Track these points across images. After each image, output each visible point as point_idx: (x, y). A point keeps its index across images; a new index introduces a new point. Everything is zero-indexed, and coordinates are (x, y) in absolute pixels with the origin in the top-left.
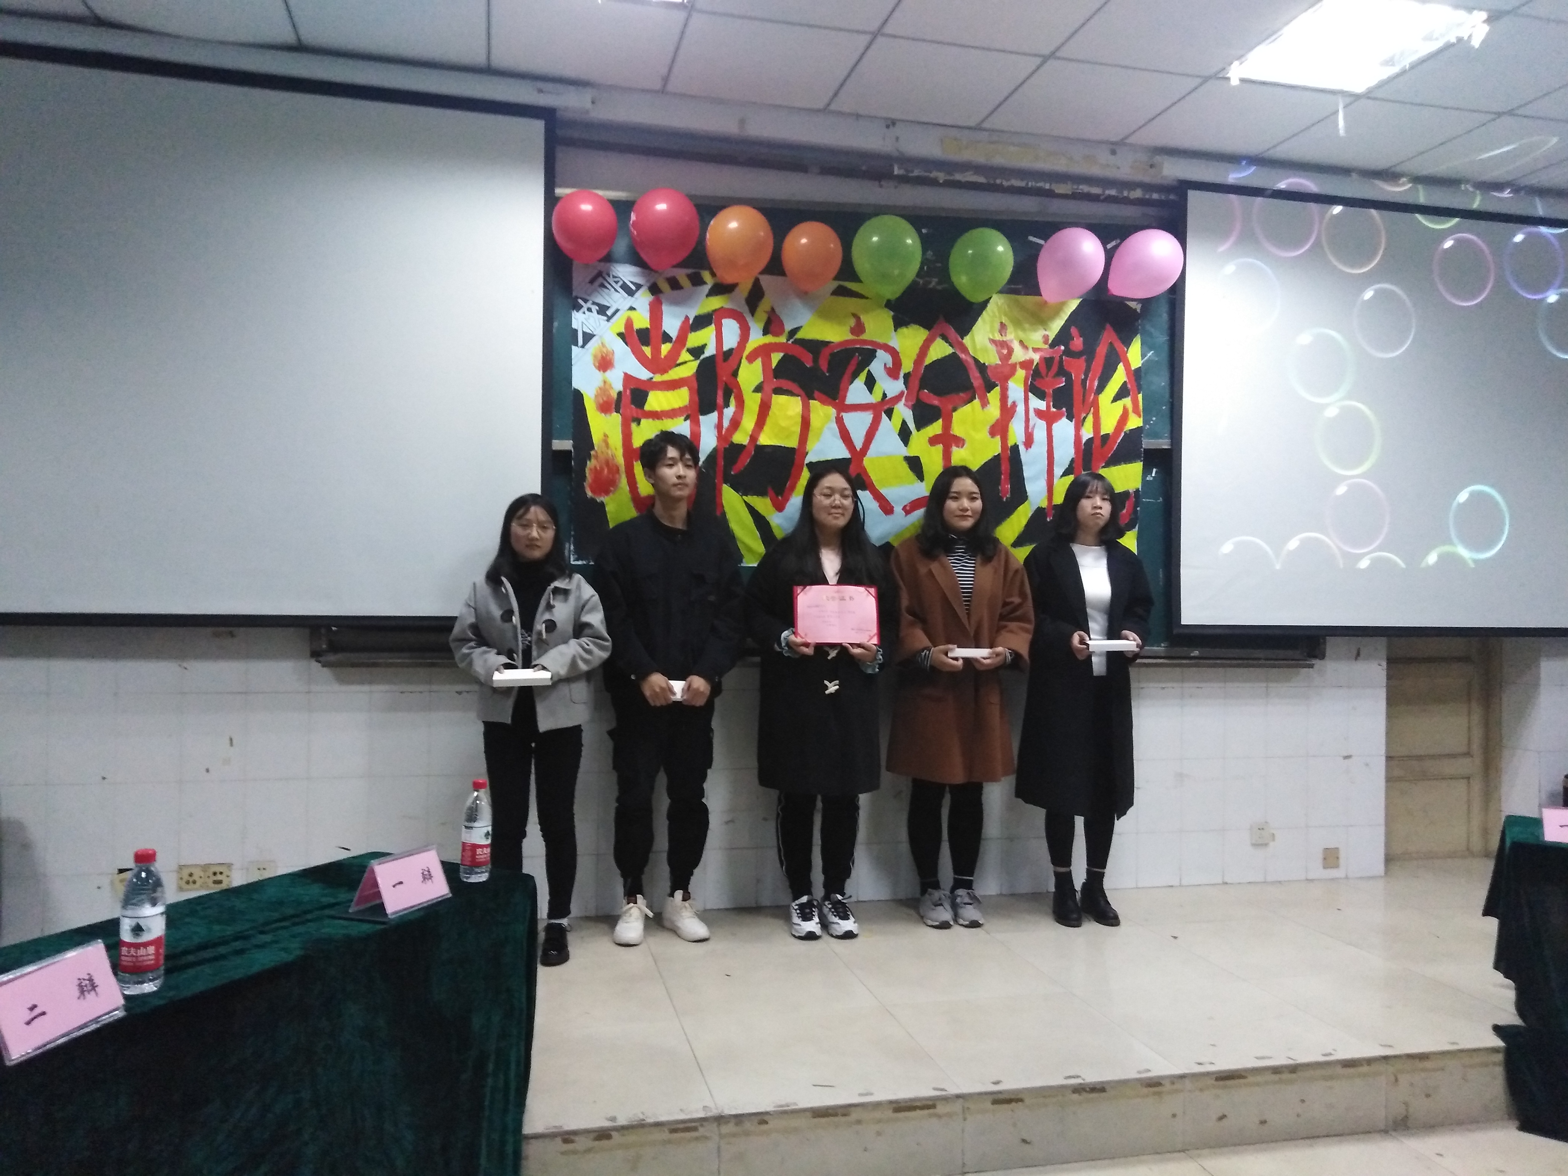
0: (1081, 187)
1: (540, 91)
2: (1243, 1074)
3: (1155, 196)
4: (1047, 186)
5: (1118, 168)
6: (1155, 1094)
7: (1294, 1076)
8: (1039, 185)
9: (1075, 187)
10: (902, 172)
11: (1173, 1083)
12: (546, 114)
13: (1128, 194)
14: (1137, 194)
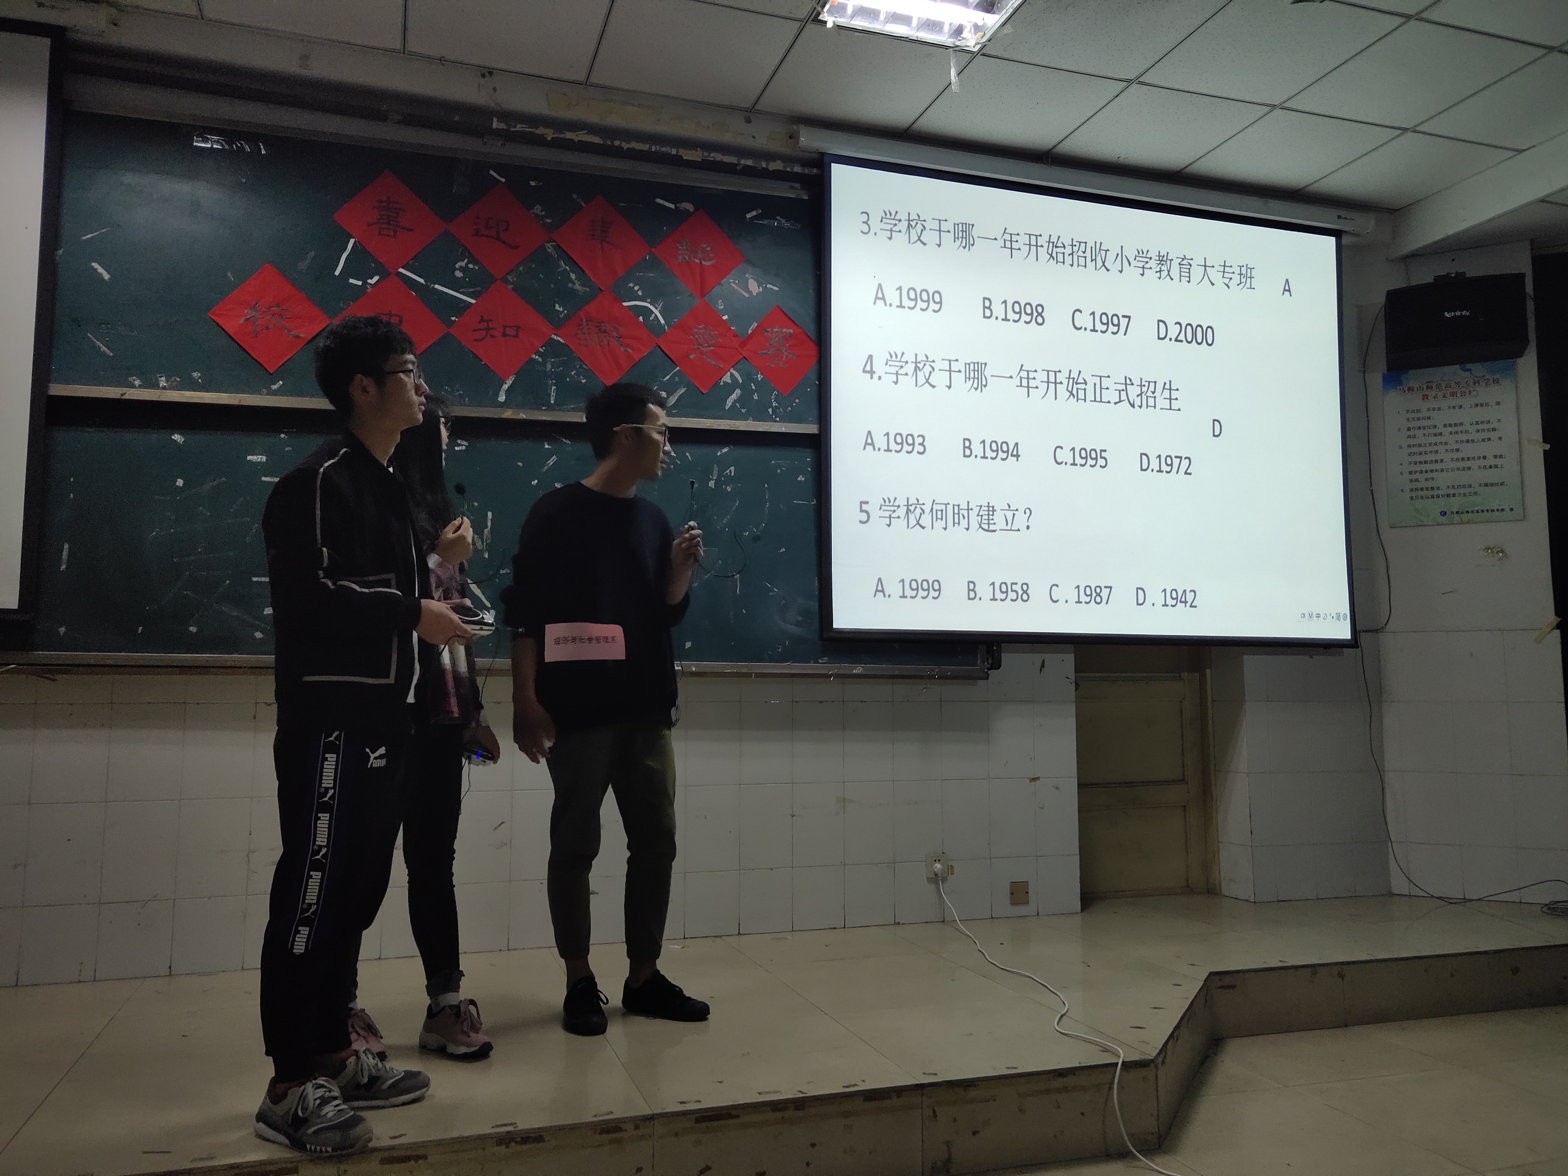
0: (712, 155)
2: (734, 1113)
3: (797, 169)
4: (674, 152)
5: (754, 137)
6: (611, 1142)
7: (800, 1113)
8: (664, 149)
9: (706, 154)
10: (502, 126)
11: (637, 1127)
12: (56, 35)
13: (767, 165)
14: (777, 166)
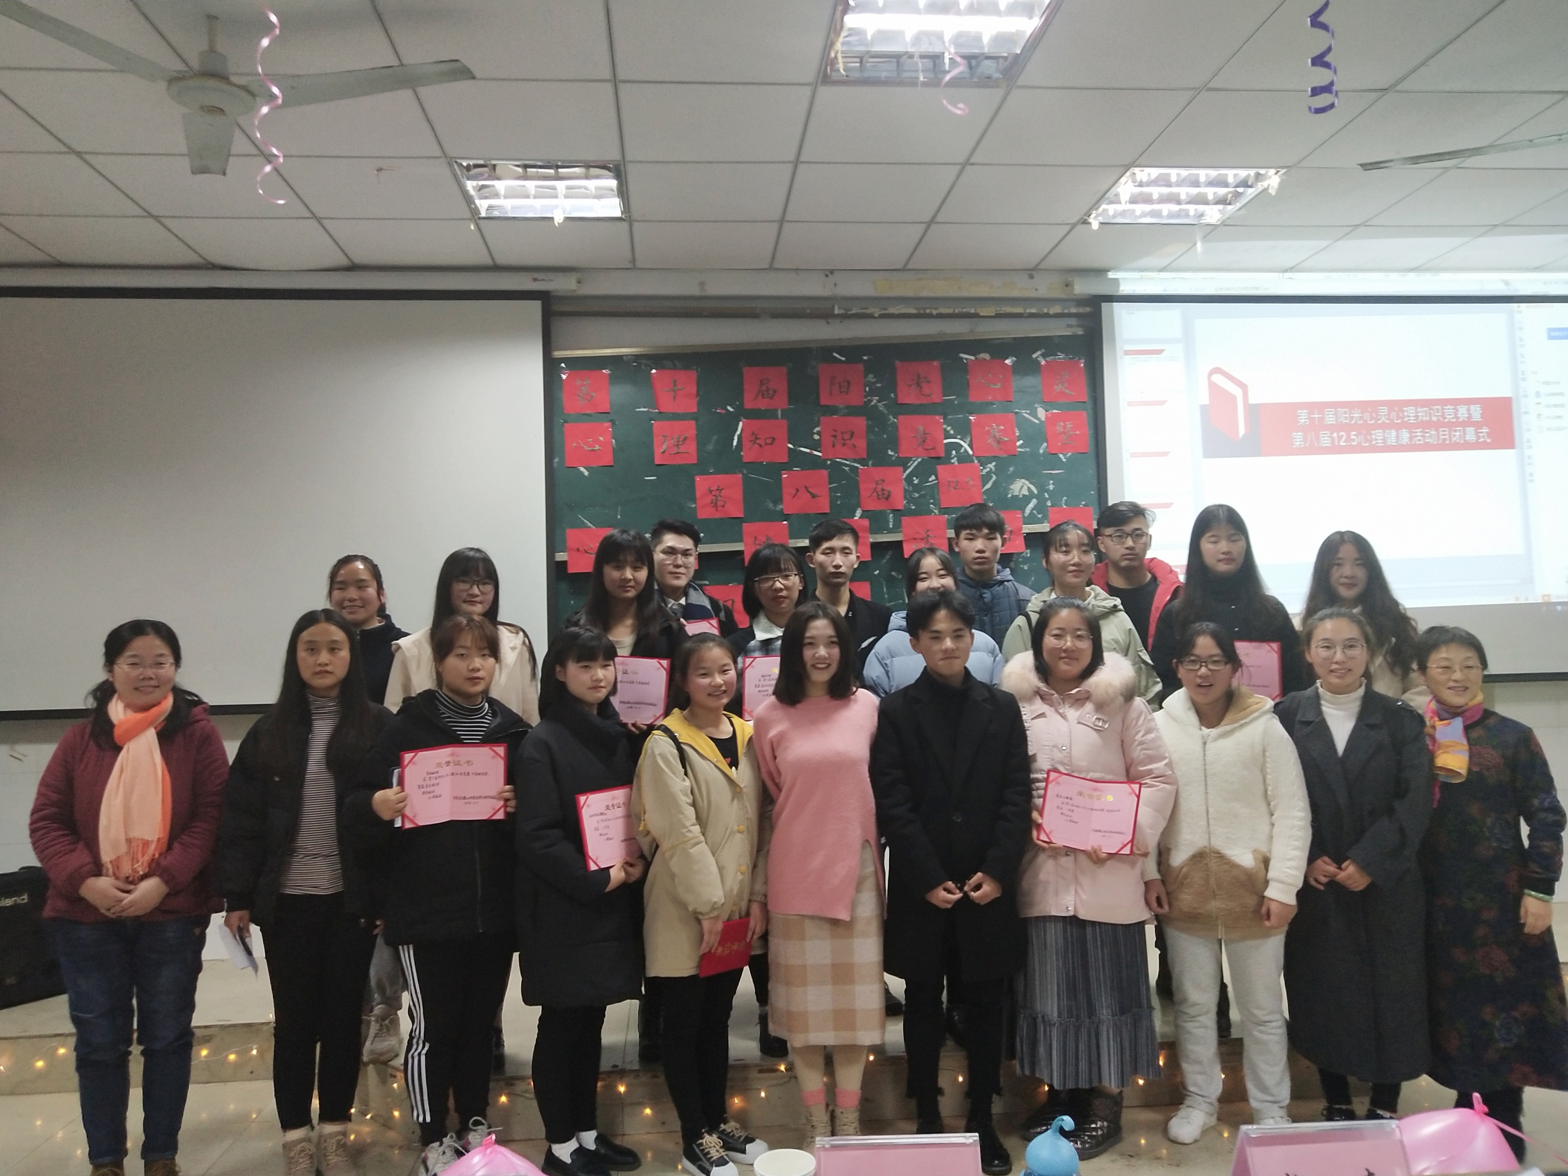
0: (1003, 309)
1: (535, 280)
3: (1073, 310)
4: (973, 311)
5: (1036, 290)
8: (965, 310)
10: (842, 311)
12: (544, 296)
13: (1048, 310)
14: (1056, 309)
